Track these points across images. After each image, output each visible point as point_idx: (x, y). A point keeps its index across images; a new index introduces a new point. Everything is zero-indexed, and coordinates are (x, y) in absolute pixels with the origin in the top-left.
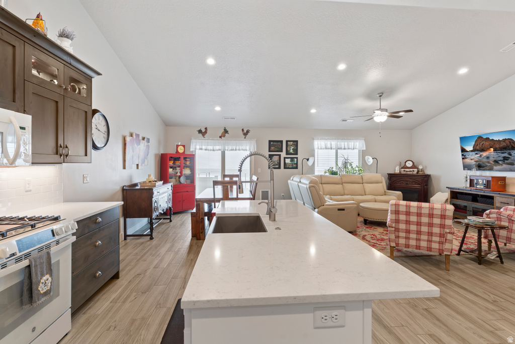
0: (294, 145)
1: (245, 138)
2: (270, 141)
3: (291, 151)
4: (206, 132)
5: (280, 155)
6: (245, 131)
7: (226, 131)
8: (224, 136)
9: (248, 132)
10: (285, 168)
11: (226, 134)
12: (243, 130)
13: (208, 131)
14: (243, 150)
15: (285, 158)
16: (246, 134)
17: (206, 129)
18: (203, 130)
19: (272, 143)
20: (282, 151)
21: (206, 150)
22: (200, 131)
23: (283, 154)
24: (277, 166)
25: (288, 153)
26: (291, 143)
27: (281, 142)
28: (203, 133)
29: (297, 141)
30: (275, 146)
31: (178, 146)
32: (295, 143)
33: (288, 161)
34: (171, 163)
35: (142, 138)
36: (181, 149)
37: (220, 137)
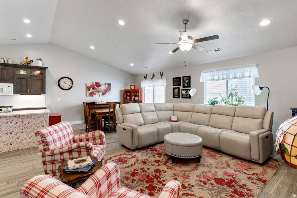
0: (188, 79)
1: (161, 78)
2: (173, 78)
3: (186, 85)
4: (146, 77)
5: (179, 88)
7: (154, 75)
9: (163, 74)
10: (182, 98)
12: (160, 73)
14: (160, 86)
15: (182, 90)
17: (146, 75)
19: (174, 80)
20: (180, 85)
23: (181, 87)
24: (177, 96)
25: (184, 86)
26: (186, 78)
27: (180, 78)
28: (145, 77)
29: (189, 77)
30: (177, 81)
31: (131, 86)
32: (188, 78)
33: (184, 92)
34: (128, 94)
35: (104, 84)
36: (133, 87)
37: (152, 79)
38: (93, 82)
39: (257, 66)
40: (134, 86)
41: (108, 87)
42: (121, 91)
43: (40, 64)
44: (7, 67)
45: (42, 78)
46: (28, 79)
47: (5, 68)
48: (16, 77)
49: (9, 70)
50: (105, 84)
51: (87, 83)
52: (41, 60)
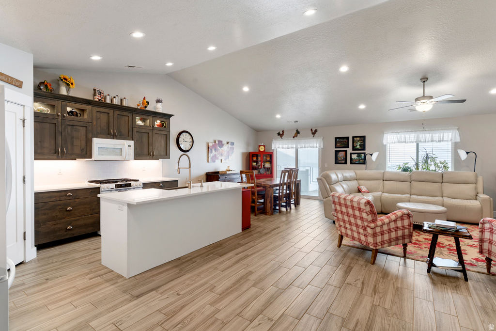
0: (361, 140)
1: (313, 136)
2: (336, 138)
3: (358, 147)
4: (283, 134)
5: (346, 151)
6: (314, 131)
7: (298, 132)
8: (296, 136)
9: (316, 131)
10: (351, 163)
11: (298, 135)
12: (312, 130)
13: (284, 133)
14: (311, 147)
15: (351, 154)
16: (314, 133)
17: (283, 131)
18: (281, 133)
19: (338, 140)
20: (348, 147)
21: (282, 148)
22: (279, 134)
23: (350, 150)
24: (343, 162)
25: (354, 149)
26: (358, 138)
27: (348, 138)
28: (281, 135)
29: (364, 137)
30: (342, 142)
31: (260, 146)
32: (362, 139)
33: (354, 156)
34: (255, 159)
35: (226, 143)
36: (262, 149)
37: (294, 137)
38: (215, 139)
39: (458, 129)
40: (264, 146)
41: (230, 148)
42: (243, 154)
43: (160, 108)
44: (125, 113)
45: (165, 133)
46: (150, 134)
47: (122, 114)
48: (135, 130)
49: (127, 118)
50: (228, 143)
51: (208, 142)
52: (161, 102)
